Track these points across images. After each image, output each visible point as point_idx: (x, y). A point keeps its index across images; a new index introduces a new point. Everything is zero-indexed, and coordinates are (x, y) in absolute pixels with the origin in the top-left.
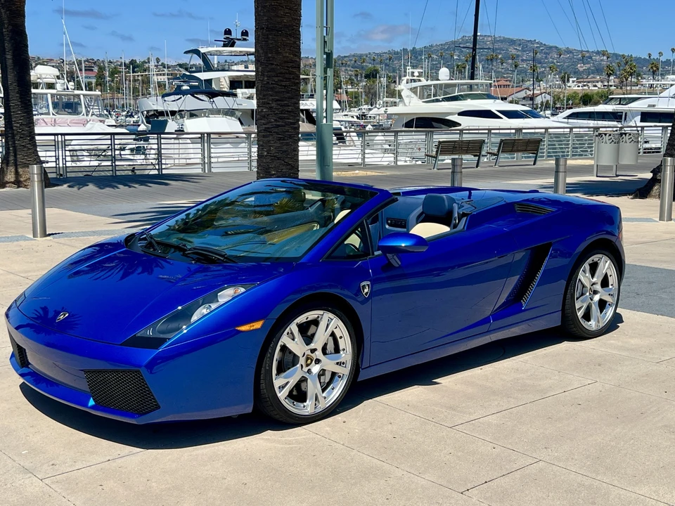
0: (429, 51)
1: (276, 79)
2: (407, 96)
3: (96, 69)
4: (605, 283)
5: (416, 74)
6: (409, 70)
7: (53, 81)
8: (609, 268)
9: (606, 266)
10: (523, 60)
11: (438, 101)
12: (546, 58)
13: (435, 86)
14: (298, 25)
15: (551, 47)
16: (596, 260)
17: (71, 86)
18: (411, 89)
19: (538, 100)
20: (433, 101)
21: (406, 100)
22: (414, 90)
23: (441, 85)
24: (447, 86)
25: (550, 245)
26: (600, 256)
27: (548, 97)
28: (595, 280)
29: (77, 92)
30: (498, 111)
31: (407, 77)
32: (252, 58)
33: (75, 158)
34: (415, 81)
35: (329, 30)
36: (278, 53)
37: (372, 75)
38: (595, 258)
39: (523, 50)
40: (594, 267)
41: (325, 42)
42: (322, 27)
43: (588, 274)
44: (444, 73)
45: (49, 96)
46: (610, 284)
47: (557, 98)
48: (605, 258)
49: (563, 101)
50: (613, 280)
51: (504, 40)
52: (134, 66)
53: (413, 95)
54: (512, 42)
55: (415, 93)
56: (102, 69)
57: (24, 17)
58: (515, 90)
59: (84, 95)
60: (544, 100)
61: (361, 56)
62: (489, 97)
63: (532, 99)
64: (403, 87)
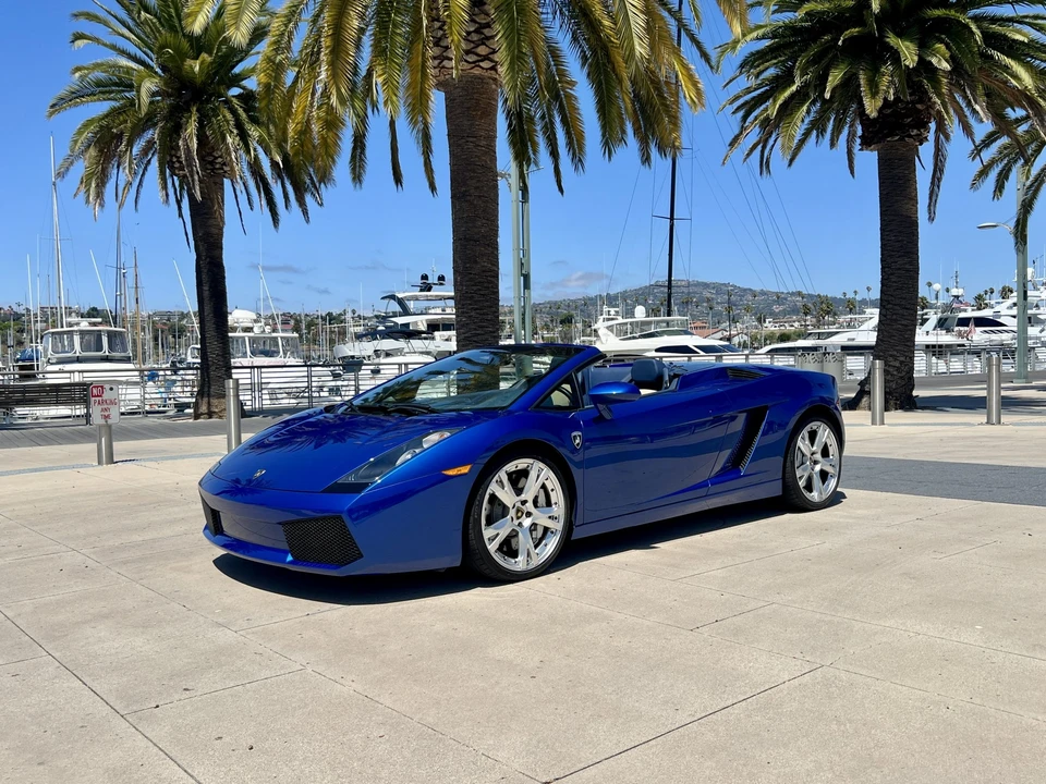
0: (625, 296)
1: (475, 288)
2: (605, 335)
3: (292, 322)
4: (825, 452)
5: (612, 312)
6: (605, 309)
7: (250, 325)
8: (828, 437)
9: (825, 435)
10: (718, 303)
11: (634, 338)
12: (741, 300)
13: (631, 324)
14: (496, 235)
15: (745, 290)
16: (815, 428)
17: (268, 329)
18: (607, 328)
19: (736, 340)
20: (630, 338)
21: (603, 338)
22: (610, 328)
23: (637, 322)
24: (643, 323)
25: (766, 408)
26: (819, 423)
27: (745, 338)
28: (815, 448)
29: (274, 335)
30: (696, 347)
31: (604, 316)
32: (452, 303)
33: (274, 396)
34: (613, 319)
35: (526, 252)
36: (476, 262)
37: (567, 321)
38: (813, 425)
39: (717, 293)
40: (813, 436)
41: (522, 264)
42: (519, 249)
43: (807, 442)
44: (640, 312)
45: (247, 339)
46: (831, 454)
47: (754, 338)
48: (823, 426)
49: (760, 340)
50: (833, 449)
51: (698, 284)
52: (330, 318)
53: (610, 333)
54: (706, 286)
55: (612, 331)
56: (298, 322)
57: (222, 248)
58: (711, 331)
59: (282, 338)
60: (742, 340)
61: (556, 303)
62: (686, 333)
63: (729, 339)
64: (600, 325)
